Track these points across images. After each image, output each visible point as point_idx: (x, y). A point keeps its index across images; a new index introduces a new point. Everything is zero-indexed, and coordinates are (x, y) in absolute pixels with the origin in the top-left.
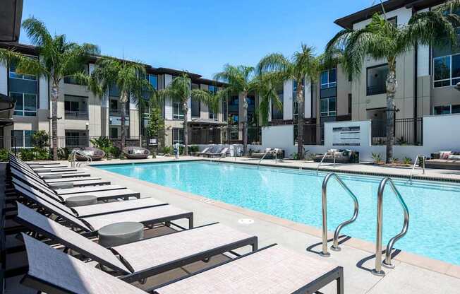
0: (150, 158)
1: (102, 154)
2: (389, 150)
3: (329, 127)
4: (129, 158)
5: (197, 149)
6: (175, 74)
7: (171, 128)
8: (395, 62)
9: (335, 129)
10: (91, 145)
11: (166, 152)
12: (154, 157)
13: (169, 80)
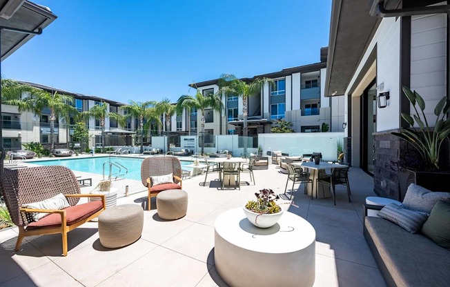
0: (74, 156)
1: (34, 154)
2: (202, 149)
3: (182, 138)
4: (56, 156)
5: (112, 149)
6: (97, 101)
7: (94, 136)
8: (203, 115)
9: (185, 139)
10: (23, 147)
11: (88, 151)
12: (77, 155)
13: (92, 104)
